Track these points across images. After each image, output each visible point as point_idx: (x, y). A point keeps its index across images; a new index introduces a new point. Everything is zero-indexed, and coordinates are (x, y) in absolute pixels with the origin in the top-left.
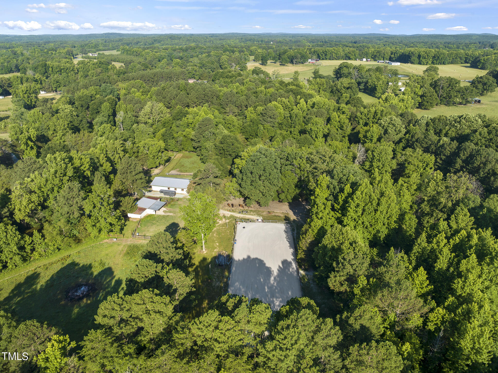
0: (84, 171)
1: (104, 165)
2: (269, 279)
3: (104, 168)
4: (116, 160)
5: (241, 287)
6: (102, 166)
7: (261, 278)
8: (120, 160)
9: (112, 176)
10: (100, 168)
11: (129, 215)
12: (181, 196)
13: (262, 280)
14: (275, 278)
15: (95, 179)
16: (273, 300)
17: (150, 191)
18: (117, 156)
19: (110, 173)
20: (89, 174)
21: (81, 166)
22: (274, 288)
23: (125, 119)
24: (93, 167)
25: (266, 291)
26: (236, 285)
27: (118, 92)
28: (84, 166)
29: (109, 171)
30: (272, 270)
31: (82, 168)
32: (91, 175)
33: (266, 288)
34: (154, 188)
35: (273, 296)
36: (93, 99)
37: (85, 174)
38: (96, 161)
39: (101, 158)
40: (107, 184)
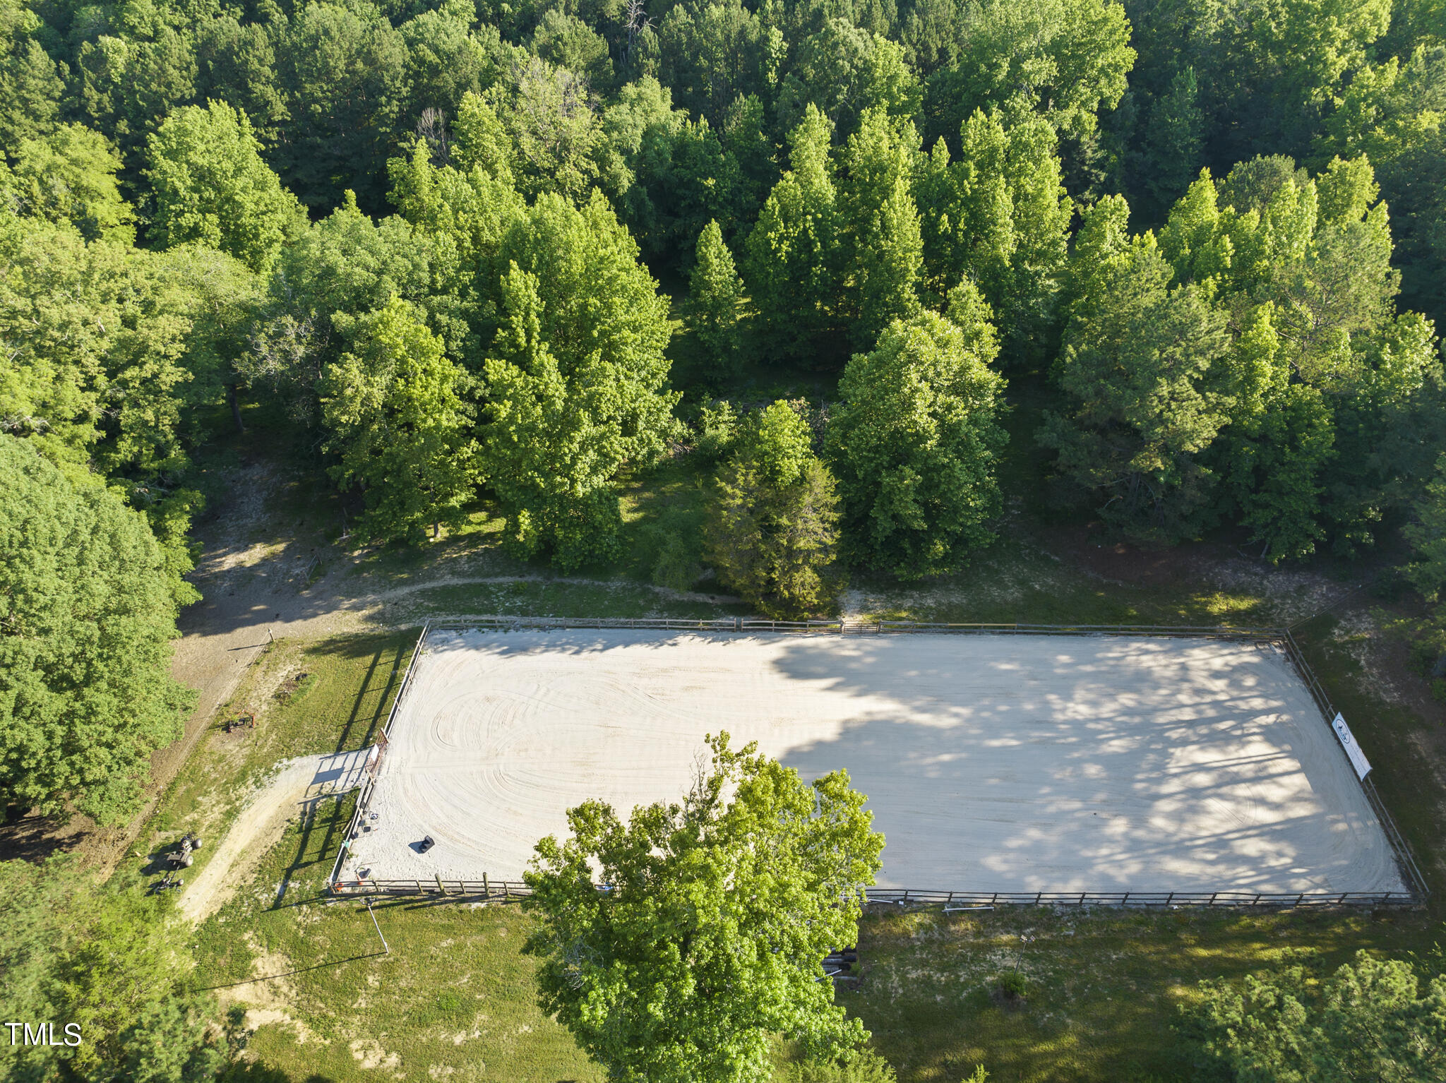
2: (935, 732)
5: (1013, 843)
7: (929, 760)
13: (946, 757)
14: (922, 710)
16: (1065, 722)
22: (985, 714)
25: (1014, 743)
26: (1003, 867)
30: (867, 718)
33: (996, 743)
35: (1042, 721)
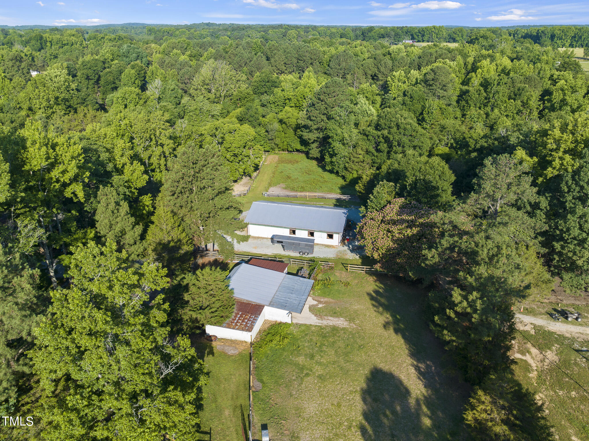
0: (65, 185)
1: (127, 170)
3: (126, 177)
4: (154, 160)
6: (120, 171)
8: (163, 159)
9: (147, 200)
10: (116, 179)
11: (210, 330)
12: (330, 254)
15: (100, 208)
17: (246, 238)
18: (158, 151)
19: (142, 191)
20: (81, 195)
21: (52, 166)
23: (163, 93)
24: (94, 174)
27: (150, 59)
28: (61, 168)
29: (139, 185)
31: (55, 173)
32: (88, 196)
34: (253, 230)
36: (106, 65)
37: (68, 193)
38: (104, 156)
39: (117, 152)
40: (137, 223)
